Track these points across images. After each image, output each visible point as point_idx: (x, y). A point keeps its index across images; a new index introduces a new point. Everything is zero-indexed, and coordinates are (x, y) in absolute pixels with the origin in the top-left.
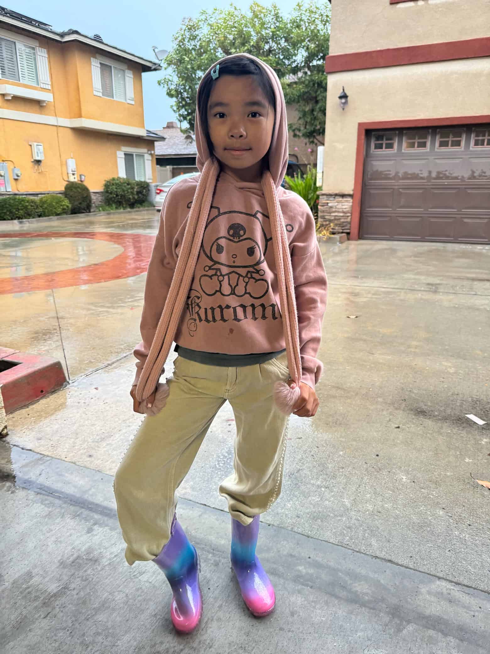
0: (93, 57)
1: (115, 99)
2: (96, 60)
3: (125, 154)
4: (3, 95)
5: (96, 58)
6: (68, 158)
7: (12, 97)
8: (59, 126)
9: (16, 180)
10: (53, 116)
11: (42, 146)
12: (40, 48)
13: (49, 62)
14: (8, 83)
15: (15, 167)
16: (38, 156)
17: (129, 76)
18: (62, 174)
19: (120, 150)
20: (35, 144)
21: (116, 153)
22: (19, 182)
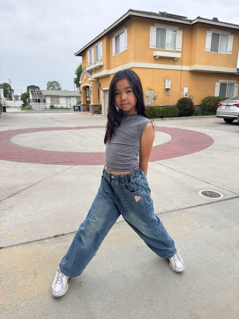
0: (208, 30)
1: (218, 52)
2: (210, 32)
3: (221, 84)
4: (155, 57)
5: (210, 30)
6: (185, 87)
7: (159, 57)
8: (182, 70)
9: (154, 99)
10: (181, 65)
11: (171, 81)
12: (179, 30)
13: (183, 37)
14: (158, 50)
15: (155, 93)
16: (167, 86)
17: (231, 38)
18: (180, 95)
19: (218, 82)
20: (167, 80)
21: (215, 84)
22: (155, 100)
